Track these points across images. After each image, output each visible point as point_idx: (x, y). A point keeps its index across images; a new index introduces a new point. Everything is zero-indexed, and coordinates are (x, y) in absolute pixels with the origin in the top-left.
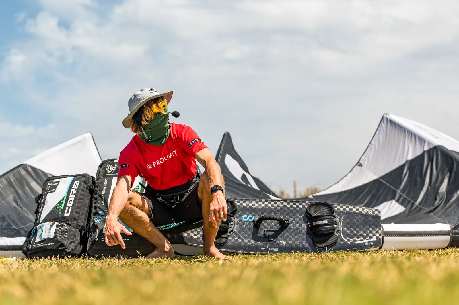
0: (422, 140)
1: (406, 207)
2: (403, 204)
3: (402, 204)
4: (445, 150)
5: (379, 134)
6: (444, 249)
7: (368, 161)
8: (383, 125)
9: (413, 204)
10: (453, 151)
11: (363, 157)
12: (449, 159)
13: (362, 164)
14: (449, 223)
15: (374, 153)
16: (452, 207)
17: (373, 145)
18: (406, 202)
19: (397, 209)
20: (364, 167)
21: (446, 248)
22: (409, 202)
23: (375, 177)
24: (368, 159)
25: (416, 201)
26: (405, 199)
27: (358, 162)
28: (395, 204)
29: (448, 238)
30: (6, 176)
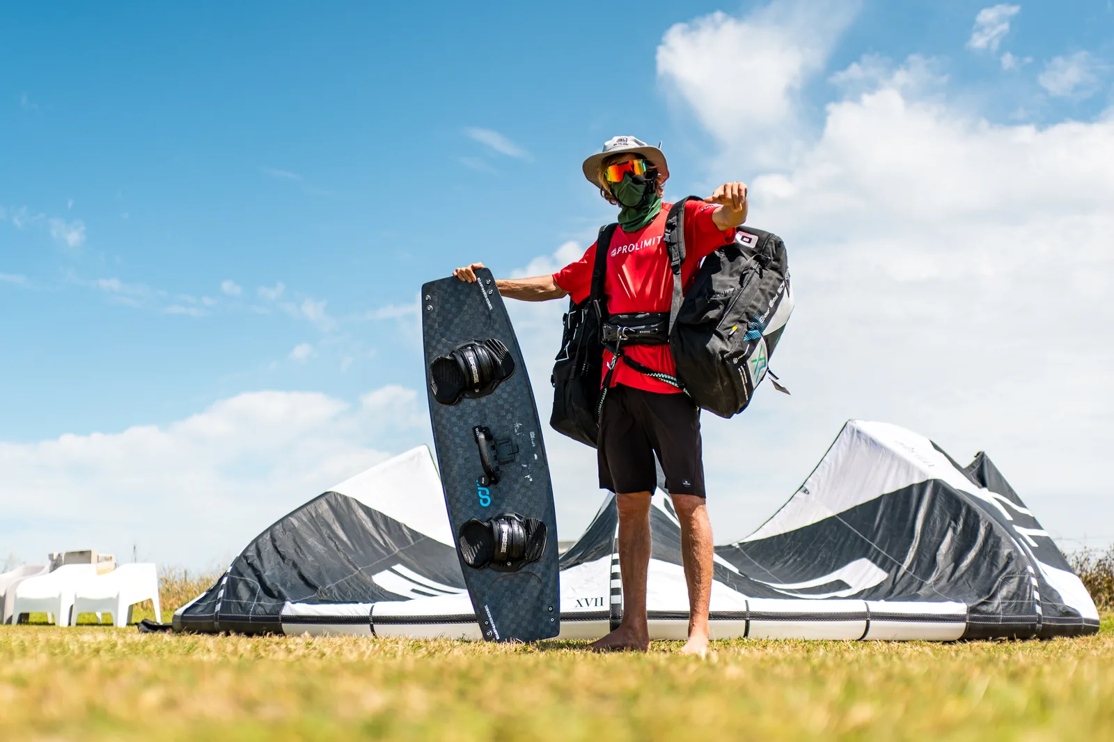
0: (908, 467)
1: (888, 572)
2: (885, 568)
3: (881, 566)
4: (947, 487)
5: (837, 448)
6: (954, 641)
7: (819, 488)
8: (846, 436)
9: (899, 567)
10: (960, 490)
11: (810, 479)
12: (954, 502)
13: (809, 490)
14: (965, 602)
15: (828, 475)
16: (964, 578)
17: (826, 463)
18: (888, 564)
19: (875, 575)
20: (812, 496)
21: (959, 640)
22: (893, 564)
23: (830, 514)
24: (818, 485)
25: (902, 562)
26: (885, 559)
27: (802, 487)
28: (870, 568)
29: (963, 625)
30: (305, 510)
